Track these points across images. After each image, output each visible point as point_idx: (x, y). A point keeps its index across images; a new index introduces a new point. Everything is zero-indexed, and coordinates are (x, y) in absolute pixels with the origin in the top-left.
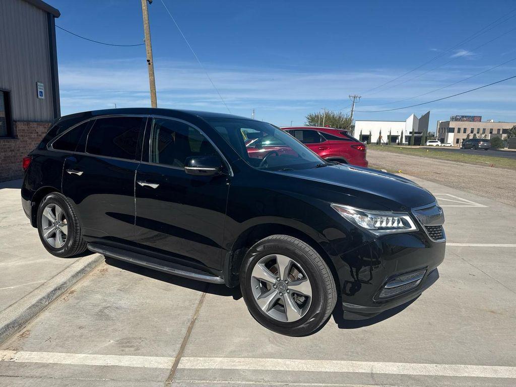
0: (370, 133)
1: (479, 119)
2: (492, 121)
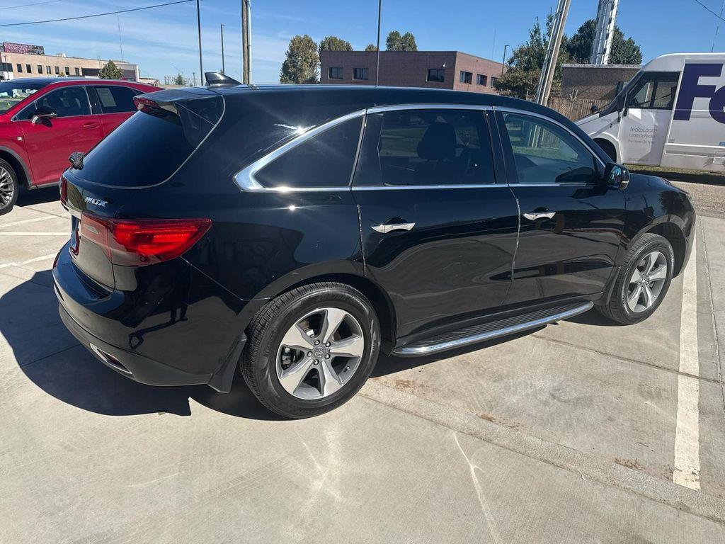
2: (64, 55)
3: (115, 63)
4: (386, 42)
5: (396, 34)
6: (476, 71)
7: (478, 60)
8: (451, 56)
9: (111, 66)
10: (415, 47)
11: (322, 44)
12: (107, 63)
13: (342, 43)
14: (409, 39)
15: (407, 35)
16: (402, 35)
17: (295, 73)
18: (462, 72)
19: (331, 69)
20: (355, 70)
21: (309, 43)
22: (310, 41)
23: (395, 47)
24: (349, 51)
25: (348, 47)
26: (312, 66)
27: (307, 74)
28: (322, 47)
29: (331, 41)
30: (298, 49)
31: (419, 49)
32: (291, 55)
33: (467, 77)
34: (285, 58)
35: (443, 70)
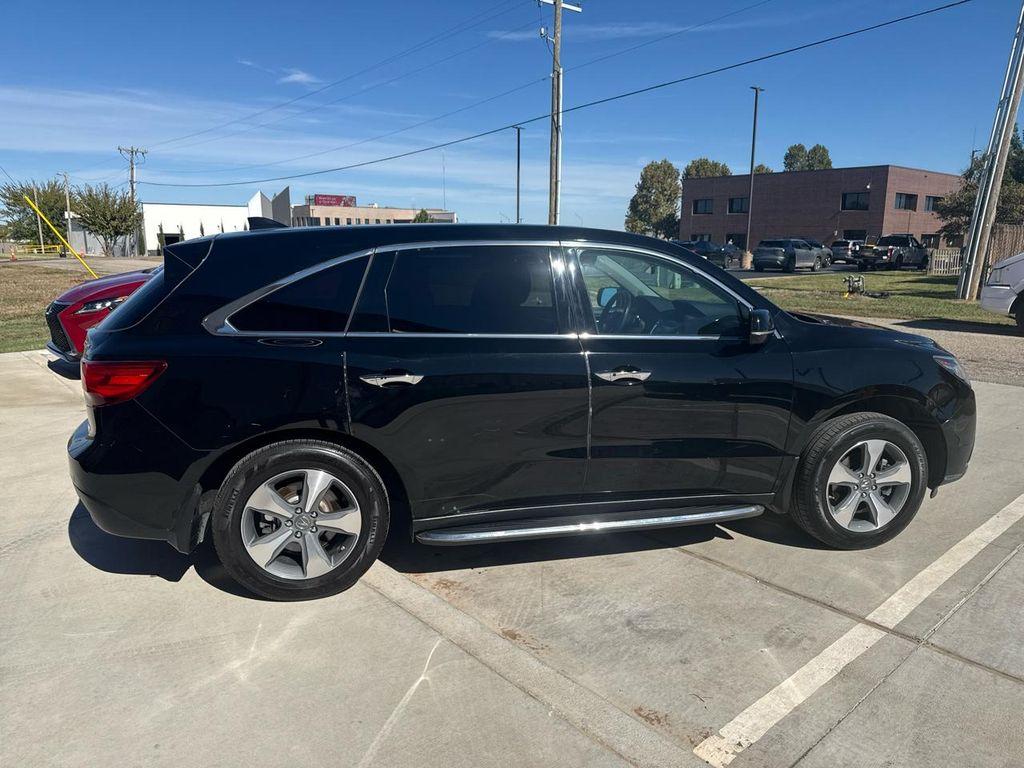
0: (182, 231)
1: (350, 202)
2: (376, 205)
3: (428, 212)
4: (784, 160)
5: (800, 148)
6: (923, 192)
7: (927, 174)
8: (880, 173)
9: (423, 216)
10: (829, 163)
11: (688, 170)
12: (418, 212)
13: (716, 165)
14: (819, 153)
15: (815, 150)
16: (808, 149)
17: (646, 211)
18: (899, 195)
19: (696, 203)
20: (731, 201)
21: (667, 170)
22: (670, 166)
23: (797, 166)
24: (725, 176)
25: (725, 170)
26: (671, 200)
27: (663, 211)
28: (688, 173)
29: (700, 165)
30: (654, 179)
31: (835, 166)
32: (641, 188)
33: (909, 201)
34: (634, 192)
35: (868, 192)
